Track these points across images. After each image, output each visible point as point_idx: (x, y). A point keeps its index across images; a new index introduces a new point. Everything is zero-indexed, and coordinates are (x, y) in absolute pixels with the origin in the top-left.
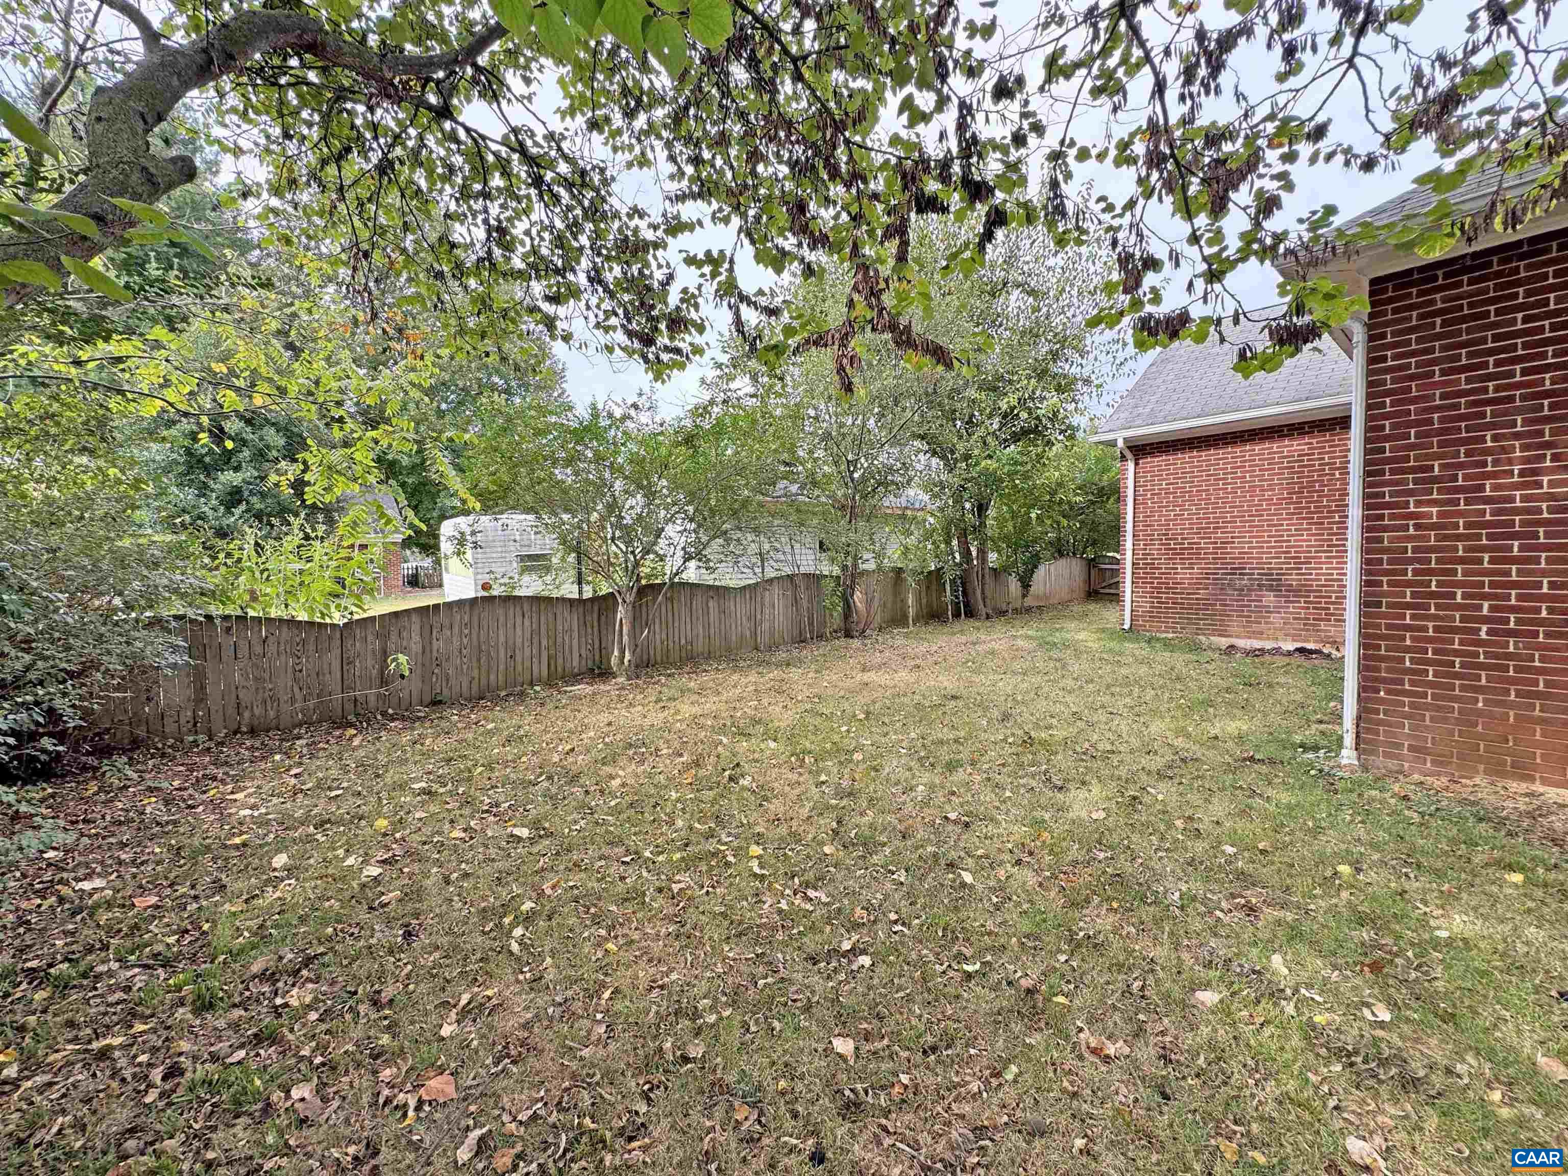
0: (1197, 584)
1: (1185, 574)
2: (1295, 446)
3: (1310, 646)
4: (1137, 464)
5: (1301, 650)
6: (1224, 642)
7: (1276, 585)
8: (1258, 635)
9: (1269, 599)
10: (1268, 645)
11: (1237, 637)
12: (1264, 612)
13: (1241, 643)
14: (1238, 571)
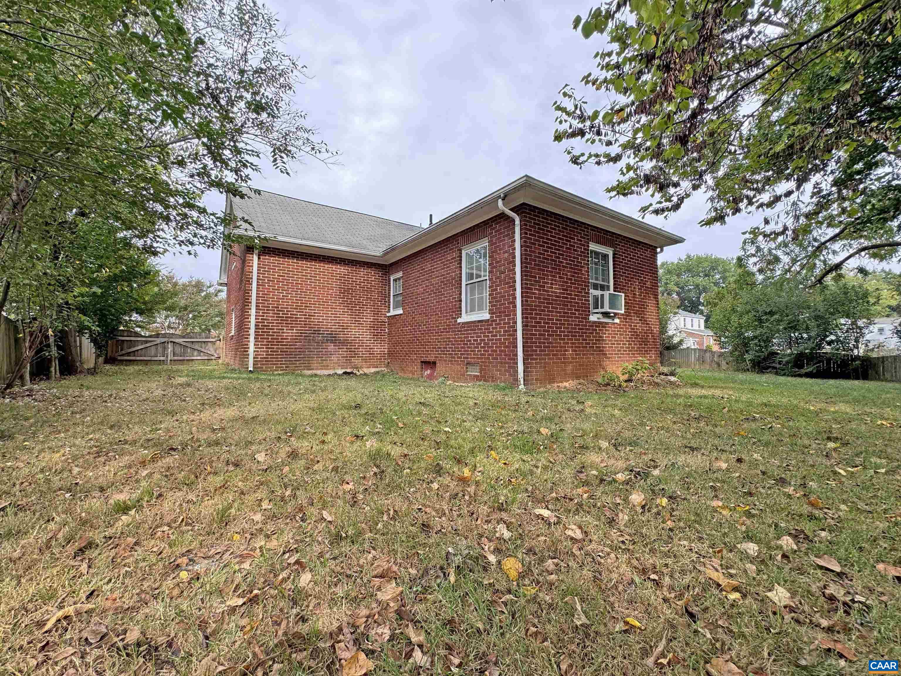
0: (295, 340)
1: (289, 333)
2: (341, 270)
3: (349, 370)
4: (259, 258)
5: (345, 373)
6: (309, 372)
7: (333, 339)
8: (326, 367)
9: (331, 347)
10: (331, 372)
11: (317, 369)
12: (329, 354)
13: (318, 372)
14: (317, 332)
